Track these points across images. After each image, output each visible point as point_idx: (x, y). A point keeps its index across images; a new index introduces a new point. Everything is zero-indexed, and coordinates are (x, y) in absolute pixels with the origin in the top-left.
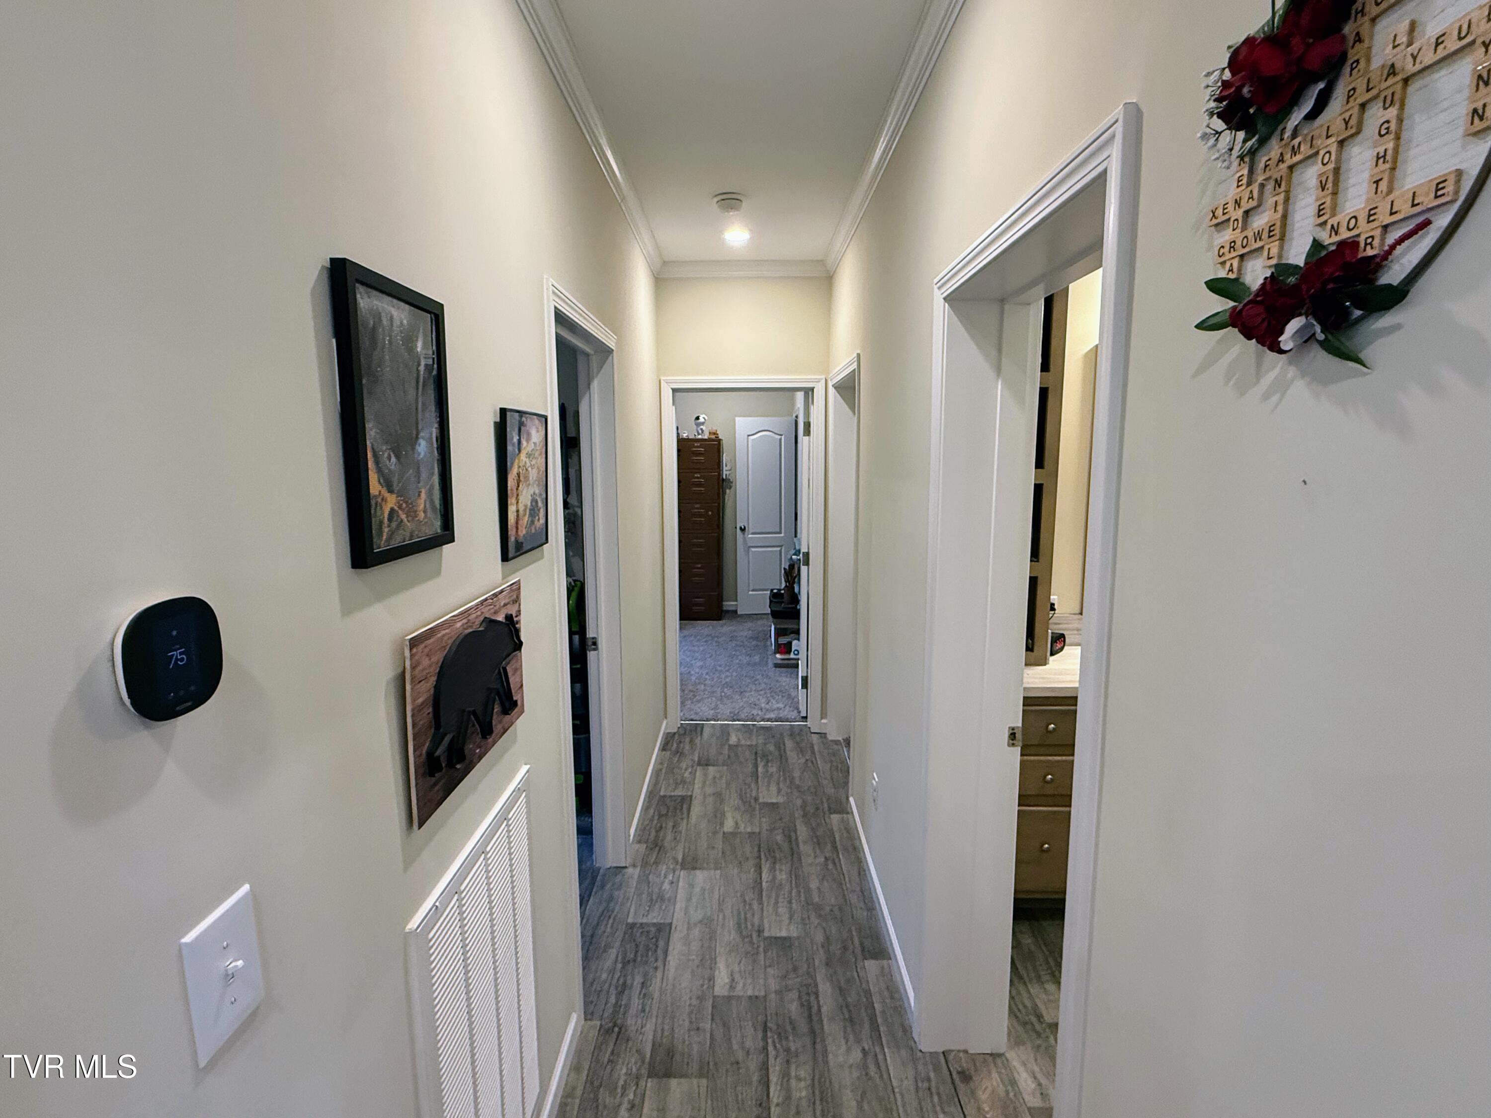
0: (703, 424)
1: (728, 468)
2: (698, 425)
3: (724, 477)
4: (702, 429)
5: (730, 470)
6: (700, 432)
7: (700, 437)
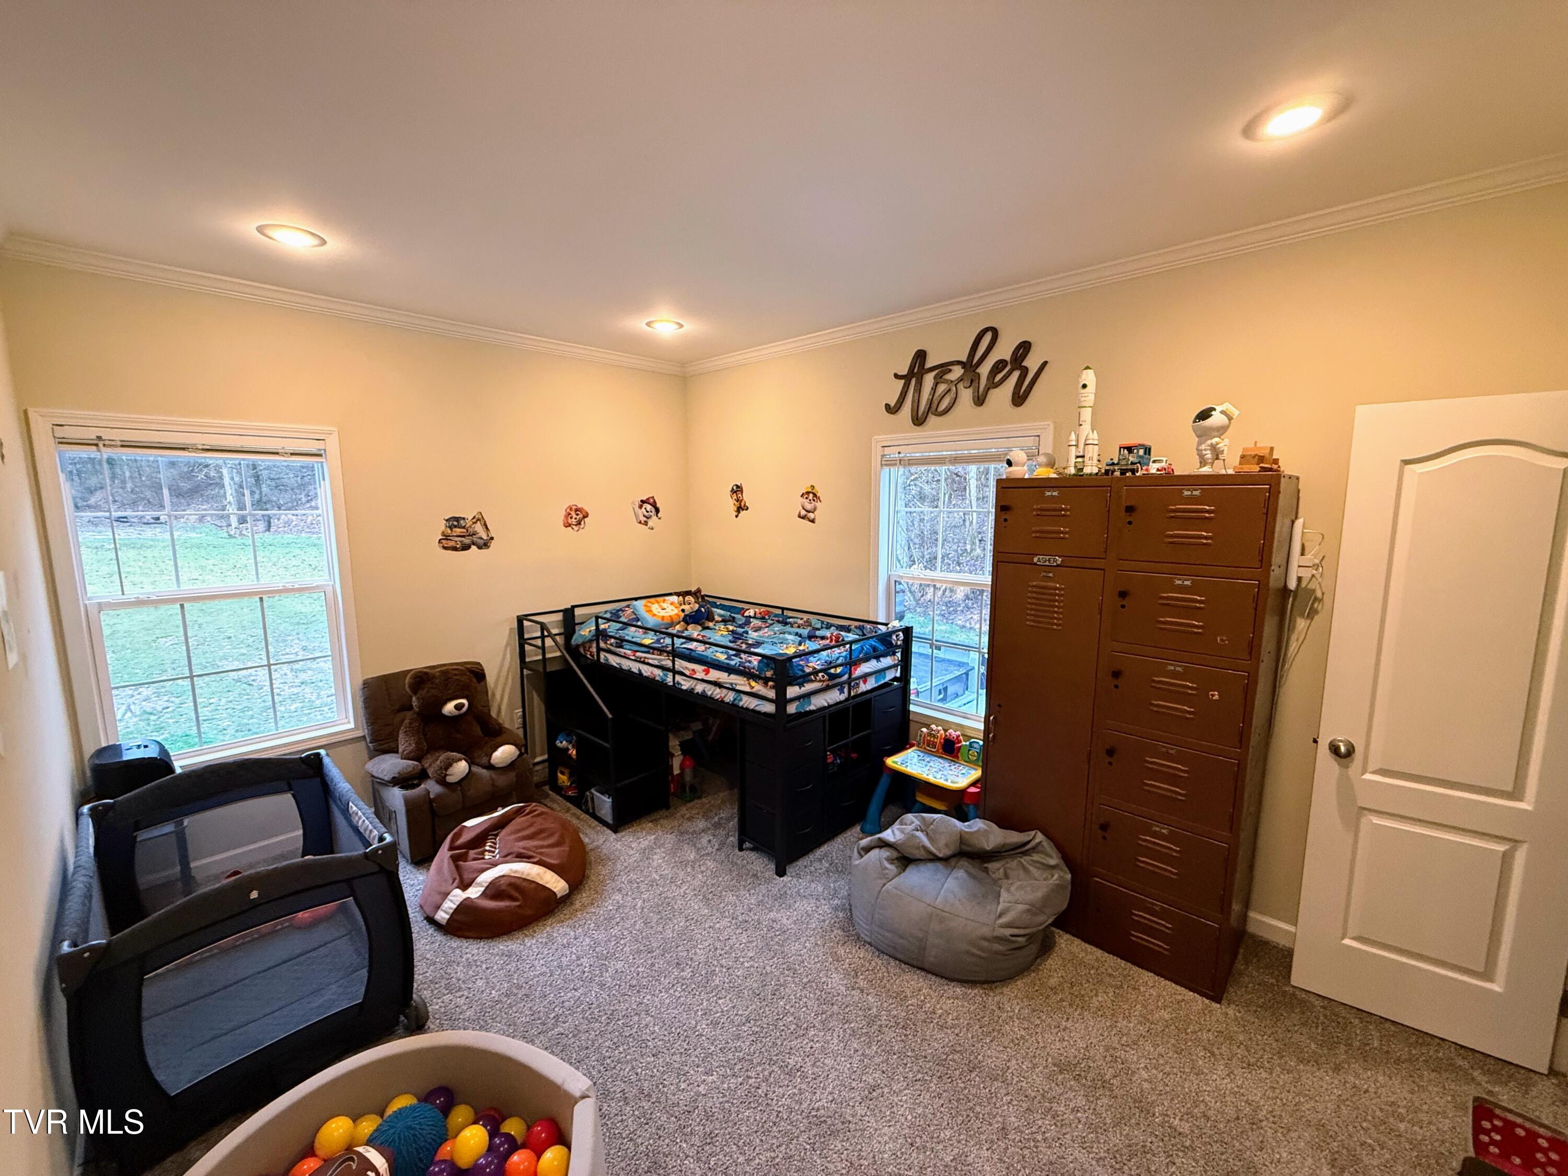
0: (1221, 430)
1: (1309, 559)
2: (1203, 435)
3: (1292, 585)
4: (1214, 448)
5: (1316, 566)
6: (1209, 455)
7: (1206, 470)
